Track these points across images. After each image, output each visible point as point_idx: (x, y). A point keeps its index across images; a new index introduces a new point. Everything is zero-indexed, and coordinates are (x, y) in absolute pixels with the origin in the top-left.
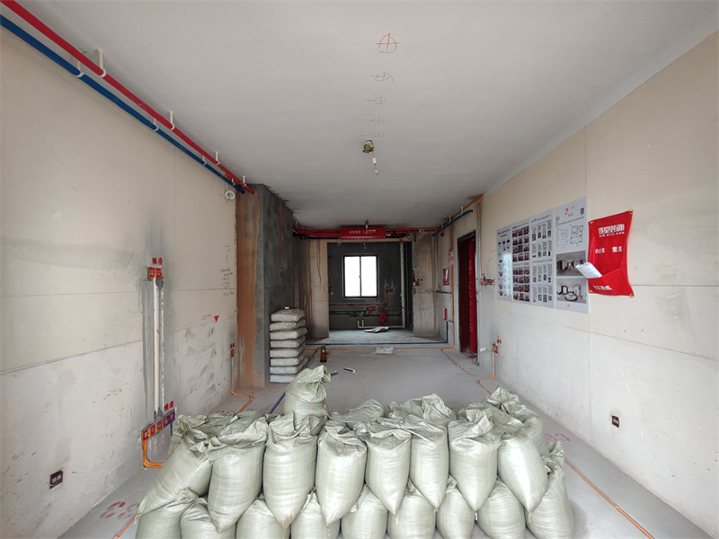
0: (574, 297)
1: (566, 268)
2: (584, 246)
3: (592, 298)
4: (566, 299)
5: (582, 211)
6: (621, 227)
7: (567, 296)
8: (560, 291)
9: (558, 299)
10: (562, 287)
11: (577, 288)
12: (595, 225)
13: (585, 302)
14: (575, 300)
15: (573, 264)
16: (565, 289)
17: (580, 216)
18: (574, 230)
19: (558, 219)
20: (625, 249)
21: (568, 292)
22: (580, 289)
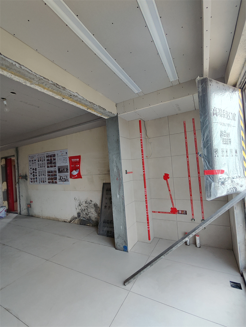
0: (65, 180)
1: (62, 171)
2: (68, 164)
3: (70, 180)
4: (62, 181)
5: (66, 153)
6: (78, 160)
7: (62, 180)
8: (60, 178)
9: (59, 181)
10: (60, 177)
12: (71, 158)
13: (69, 181)
14: (65, 181)
15: (64, 169)
16: (61, 178)
17: (66, 154)
18: (64, 158)
19: (57, 154)
20: (79, 166)
21: (62, 179)
22: (67, 177)
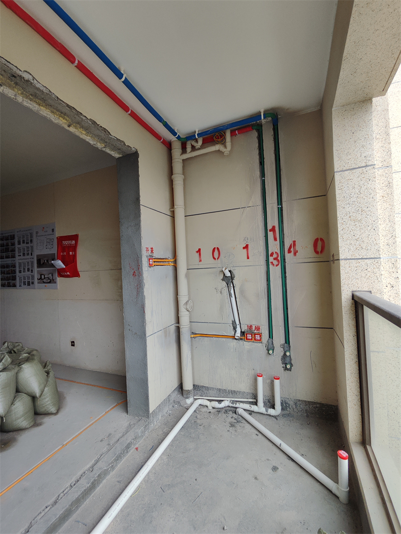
1: (43, 263)
2: (54, 250)
3: (59, 280)
4: (44, 283)
5: (53, 230)
6: (74, 242)
7: (44, 280)
8: (39, 277)
9: (38, 283)
10: (41, 275)
11: (50, 275)
12: (61, 239)
13: (55, 283)
14: (50, 282)
15: (47, 261)
16: (43, 277)
17: (51, 233)
18: (48, 241)
19: (37, 233)
20: (75, 254)
21: (45, 278)
22: (52, 275)
